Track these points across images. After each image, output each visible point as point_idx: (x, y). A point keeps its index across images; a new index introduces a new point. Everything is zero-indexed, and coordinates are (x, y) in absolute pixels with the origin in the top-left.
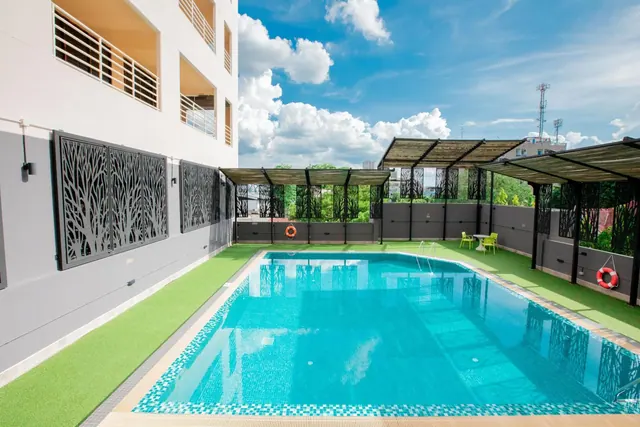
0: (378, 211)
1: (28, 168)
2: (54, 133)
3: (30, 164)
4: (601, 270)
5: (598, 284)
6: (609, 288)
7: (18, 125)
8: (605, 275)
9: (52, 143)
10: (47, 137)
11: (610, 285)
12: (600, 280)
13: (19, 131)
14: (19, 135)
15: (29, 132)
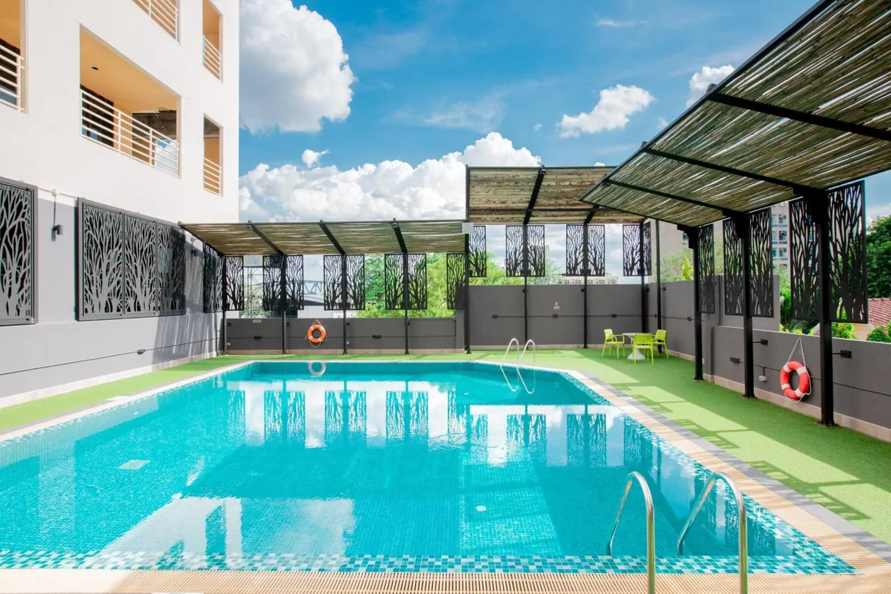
0: (461, 296)
1: (56, 229)
2: (78, 200)
3: (58, 226)
4: (786, 368)
5: (782, 392)
6: (797, 398)
7: (51, 194)
8: (791, 376)
9: (76, 210)
10: (73, 205)
11: (798, 393)
12: (785, 386)
13: (52, 199)
14: (50, 202)
15: (60, 200)
